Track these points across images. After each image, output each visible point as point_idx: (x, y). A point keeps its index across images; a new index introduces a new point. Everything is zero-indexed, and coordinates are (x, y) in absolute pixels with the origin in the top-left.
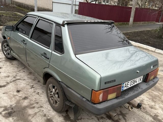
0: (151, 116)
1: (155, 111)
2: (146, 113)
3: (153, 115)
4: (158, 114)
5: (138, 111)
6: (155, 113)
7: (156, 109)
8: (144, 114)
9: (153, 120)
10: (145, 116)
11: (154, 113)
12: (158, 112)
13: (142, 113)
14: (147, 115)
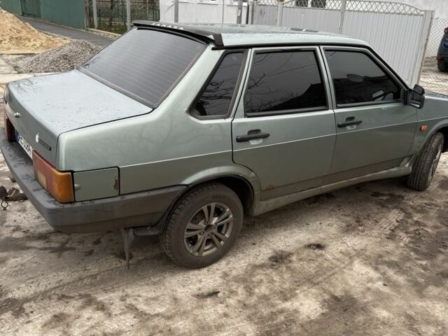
0: (27, 300)
1: (38, 319)
2: (45, 295)
3: (26, 306)
4: (22, 320)
5: (62, 280)
6: (31, 314)
7: (45, 325)
8: (42, 288)
9: (10, 296)
10: (33, 287)
11: (32, 312)
12: (31, 324)
13: (49, 287)
14: (35, 293)
